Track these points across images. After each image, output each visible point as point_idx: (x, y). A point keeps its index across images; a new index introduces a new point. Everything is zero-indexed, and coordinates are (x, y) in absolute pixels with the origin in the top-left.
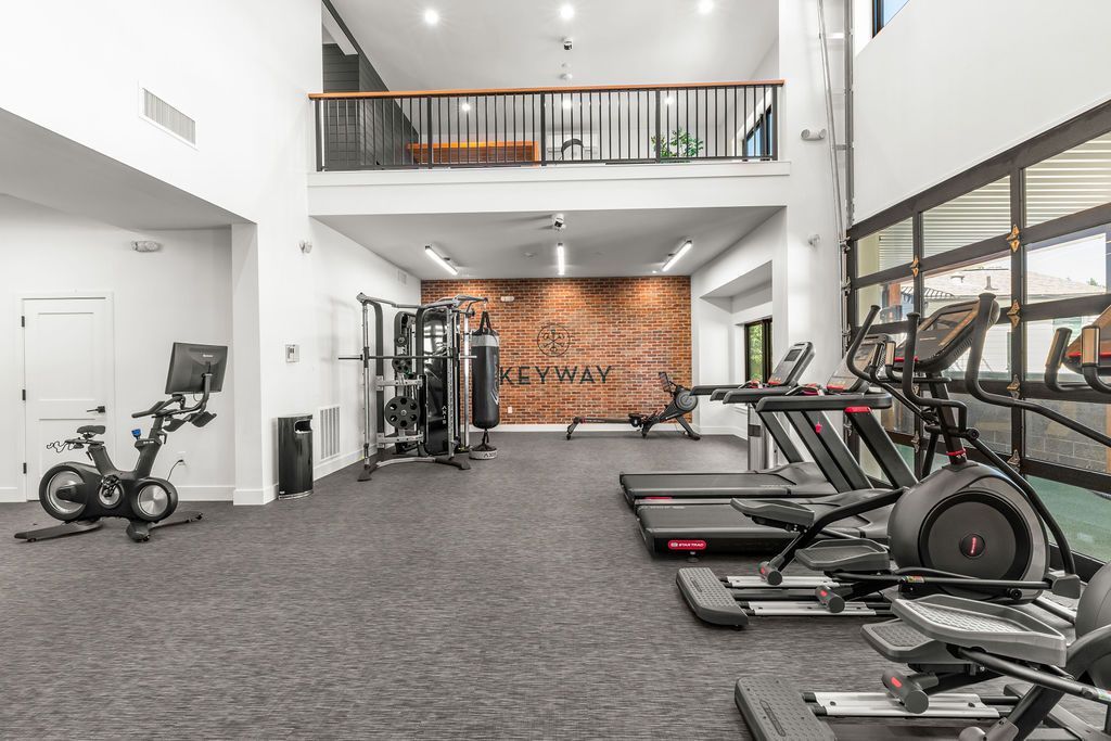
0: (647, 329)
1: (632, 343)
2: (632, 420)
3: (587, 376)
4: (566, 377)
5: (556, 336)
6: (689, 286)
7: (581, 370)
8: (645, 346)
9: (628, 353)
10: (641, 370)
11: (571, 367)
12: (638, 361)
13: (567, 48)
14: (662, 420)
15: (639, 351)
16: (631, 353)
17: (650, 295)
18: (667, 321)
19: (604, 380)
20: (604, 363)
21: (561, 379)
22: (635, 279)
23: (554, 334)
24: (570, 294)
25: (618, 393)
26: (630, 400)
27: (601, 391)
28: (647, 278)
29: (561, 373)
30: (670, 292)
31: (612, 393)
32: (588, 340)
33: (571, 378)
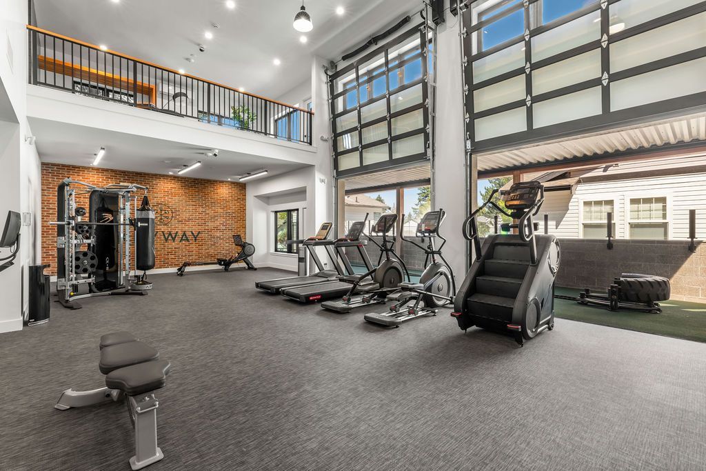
0: (222, 211)
1: (214, 218)
2: (219, 262)
3: (184, 237)
4: (170, 238)
5: (163, 212)
6: (245, 189)
7: (180, 234)
8: (221, 220)
9: (211, 225)
10: (218, 234)
11: (174, 232)
12: (217, 229)
13: (201, 50)
14: (236, 261)
15: (217, 223)
16: (212, 224)
17: (224, 192)
18: (233, 207)
19: (196, 240)
20: (195, 229)
21: (166, 240)
22: (216, 181)
23: (161, 210)
24: (173, 186)
25: (204, 247)
26: (212, 251)
27: (194, 247)
28: (222, 182)
29: (166, 236)
30: (235, 191)
31: (200, 247)
32: (185, 215)
33: (174, 239)
